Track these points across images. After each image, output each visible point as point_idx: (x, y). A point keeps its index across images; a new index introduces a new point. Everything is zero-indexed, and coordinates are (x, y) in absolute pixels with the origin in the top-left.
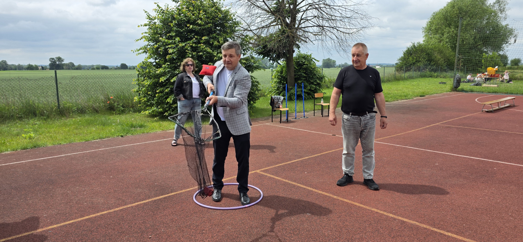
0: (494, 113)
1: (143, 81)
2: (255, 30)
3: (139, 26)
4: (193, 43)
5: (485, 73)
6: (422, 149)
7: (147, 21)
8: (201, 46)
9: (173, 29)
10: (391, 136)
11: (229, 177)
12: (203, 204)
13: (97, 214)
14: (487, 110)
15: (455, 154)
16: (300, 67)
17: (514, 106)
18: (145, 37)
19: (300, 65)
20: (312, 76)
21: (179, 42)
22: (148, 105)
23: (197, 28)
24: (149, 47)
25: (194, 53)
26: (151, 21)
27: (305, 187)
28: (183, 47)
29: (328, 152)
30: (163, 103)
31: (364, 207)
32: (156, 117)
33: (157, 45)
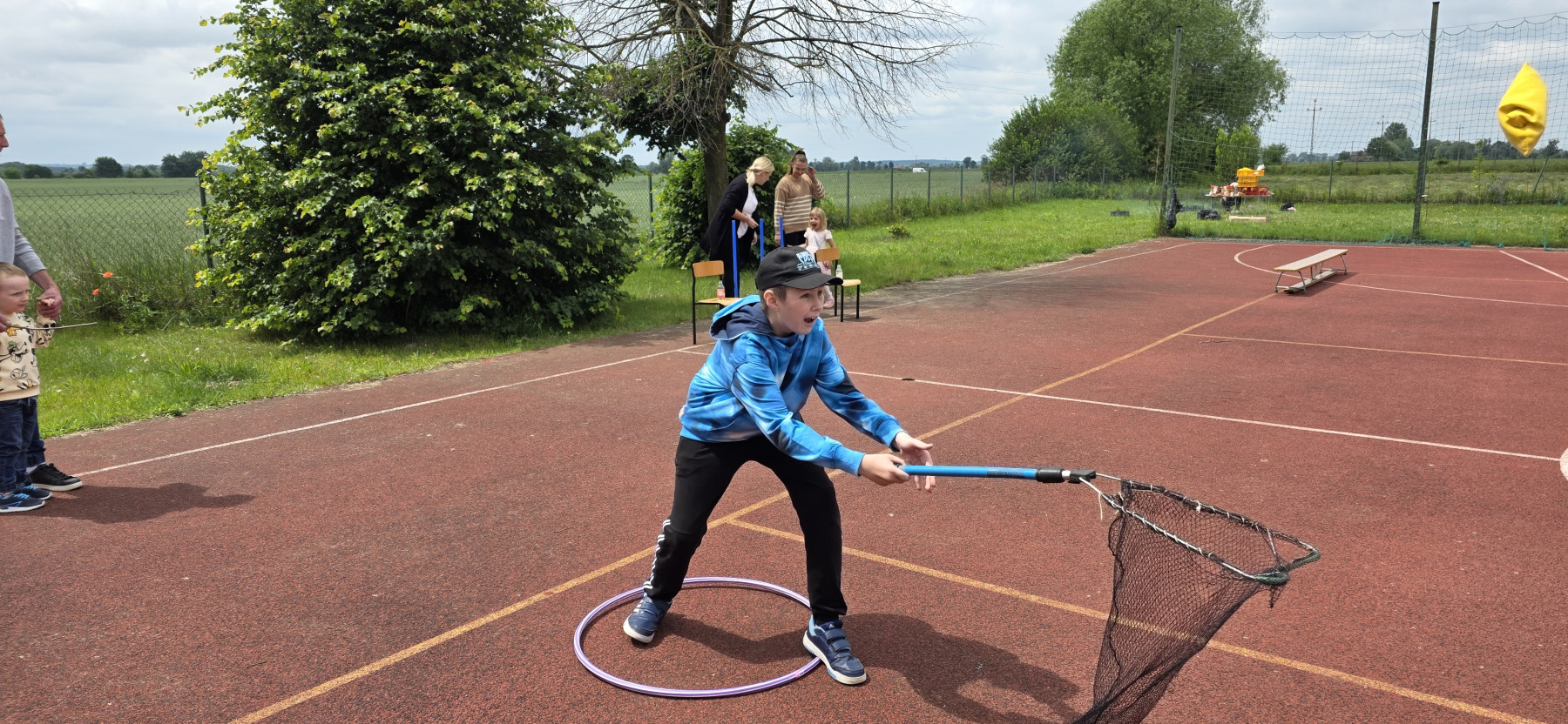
0: (1307, 295)
1: (227, 216)
3: (204, 23)
4: (415, 83)
8: (444, 93)
9: (337, 34)
10: (1077, 376)
14: (1287, 288)
18: (227, 61)
21: (363, 77)
23: (429, 31)
24: (243, 95)
25: (418, 119)
26: (250, 7)
27: (914, 567)
28: (379, 95)
30: (309, 290)
32: (286, 341)
33: (281, 91)
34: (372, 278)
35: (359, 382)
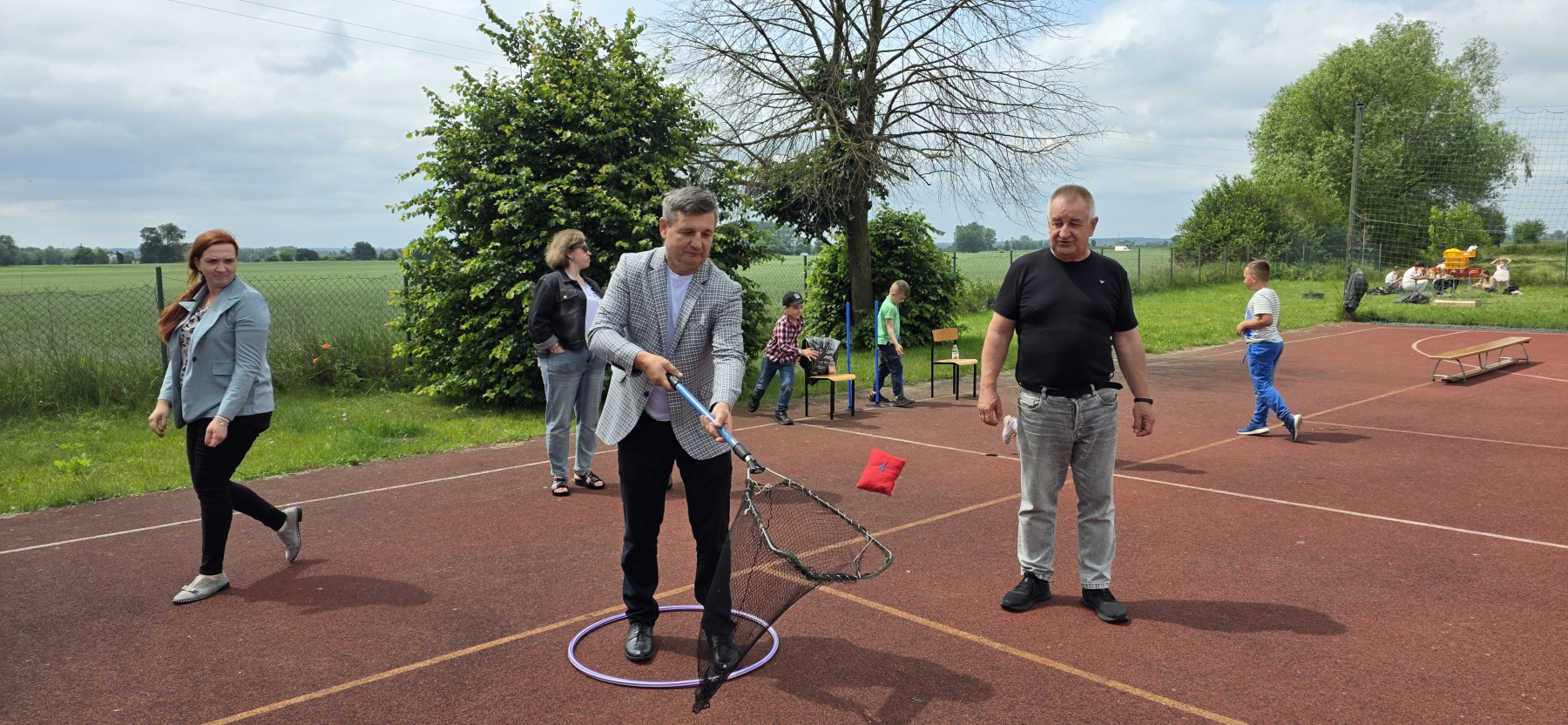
0: (1467, 385)
1: (419, 298)
2: (755, 143)
3: (409, 135)
4: (572, 183)
5: (1438, 267)
6: (1257, 498)
7: (433, 121)
8: (596, 191)
9: (511, 142)
11: (677, 587)
12: (598, 671)
13: (276, 705)
14: (1446, 377)
15: (1355, 511)
16: (888, 250)
17: (1527, 365)
18: (426, 167)
19: (887, 245)
20: (925, 279)
21: (529, 179)
22: (435, 367)
23: (584, 138)
24: (438, 195)
25: (573, 214)
26: (447, 121)
27: (905, 615)
28: (542, 194)
29: (976, 507)
30: (480, 361)
31: (1086, 675)
32: (459, 405)
33: (464, 191)
34: (528, 351)
35: (506, 442)
